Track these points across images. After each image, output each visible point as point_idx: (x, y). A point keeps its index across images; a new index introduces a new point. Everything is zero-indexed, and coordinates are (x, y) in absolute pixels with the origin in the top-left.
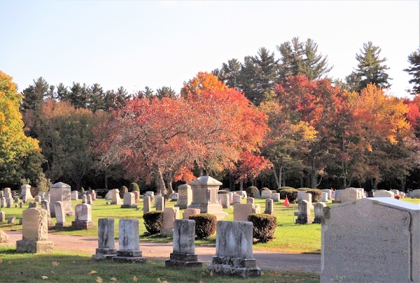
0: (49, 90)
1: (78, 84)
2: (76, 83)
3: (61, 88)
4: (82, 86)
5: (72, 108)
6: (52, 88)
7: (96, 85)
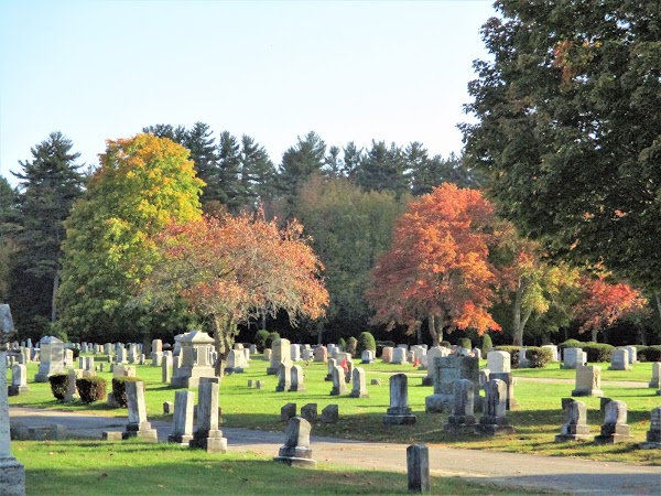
0: (327, 154)
1: (382, 144)
2: (377, 142)
3: (351, 152)
4: (388, 147)
5: (358, 192)
6: (334, 152)
7: (415, 145)
